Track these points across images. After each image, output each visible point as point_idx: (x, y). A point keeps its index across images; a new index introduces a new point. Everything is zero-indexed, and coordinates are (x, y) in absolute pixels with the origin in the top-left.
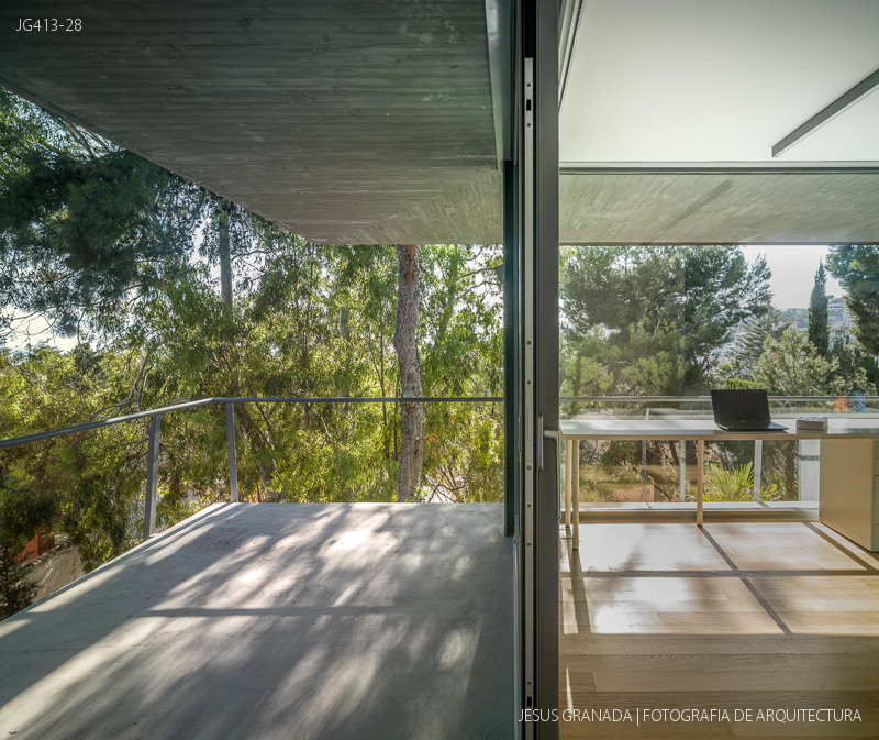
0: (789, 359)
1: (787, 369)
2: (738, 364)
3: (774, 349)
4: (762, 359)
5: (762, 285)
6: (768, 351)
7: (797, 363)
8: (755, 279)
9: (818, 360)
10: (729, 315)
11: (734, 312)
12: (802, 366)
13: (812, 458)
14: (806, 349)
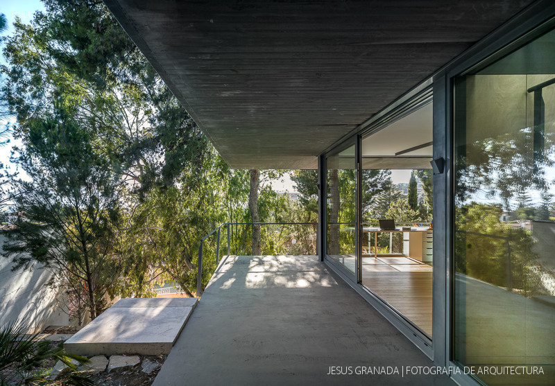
0: (400, 210)
1: (399, 214)
2: (374, 212)
3: (394, 207)
4: (389, 211)
5: (387, 177)
6: (392, 207)
7: (403, 212)
8: (385, 174)
9: (411, 210)
10: (373, 190)
11: (375, 189)
12: (405, 213)
13: (406, 240)
14: (406, 207)
